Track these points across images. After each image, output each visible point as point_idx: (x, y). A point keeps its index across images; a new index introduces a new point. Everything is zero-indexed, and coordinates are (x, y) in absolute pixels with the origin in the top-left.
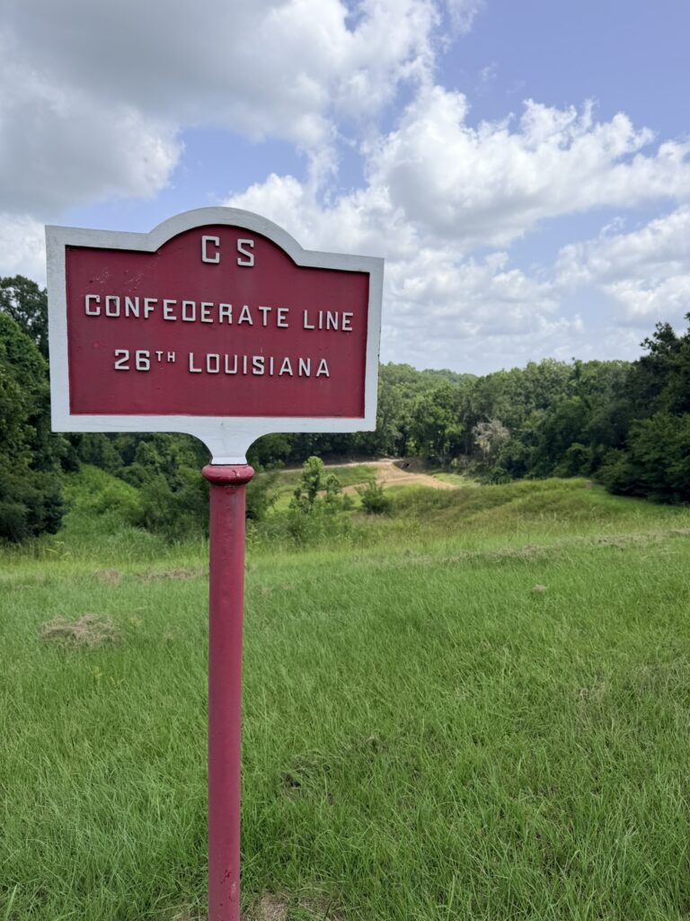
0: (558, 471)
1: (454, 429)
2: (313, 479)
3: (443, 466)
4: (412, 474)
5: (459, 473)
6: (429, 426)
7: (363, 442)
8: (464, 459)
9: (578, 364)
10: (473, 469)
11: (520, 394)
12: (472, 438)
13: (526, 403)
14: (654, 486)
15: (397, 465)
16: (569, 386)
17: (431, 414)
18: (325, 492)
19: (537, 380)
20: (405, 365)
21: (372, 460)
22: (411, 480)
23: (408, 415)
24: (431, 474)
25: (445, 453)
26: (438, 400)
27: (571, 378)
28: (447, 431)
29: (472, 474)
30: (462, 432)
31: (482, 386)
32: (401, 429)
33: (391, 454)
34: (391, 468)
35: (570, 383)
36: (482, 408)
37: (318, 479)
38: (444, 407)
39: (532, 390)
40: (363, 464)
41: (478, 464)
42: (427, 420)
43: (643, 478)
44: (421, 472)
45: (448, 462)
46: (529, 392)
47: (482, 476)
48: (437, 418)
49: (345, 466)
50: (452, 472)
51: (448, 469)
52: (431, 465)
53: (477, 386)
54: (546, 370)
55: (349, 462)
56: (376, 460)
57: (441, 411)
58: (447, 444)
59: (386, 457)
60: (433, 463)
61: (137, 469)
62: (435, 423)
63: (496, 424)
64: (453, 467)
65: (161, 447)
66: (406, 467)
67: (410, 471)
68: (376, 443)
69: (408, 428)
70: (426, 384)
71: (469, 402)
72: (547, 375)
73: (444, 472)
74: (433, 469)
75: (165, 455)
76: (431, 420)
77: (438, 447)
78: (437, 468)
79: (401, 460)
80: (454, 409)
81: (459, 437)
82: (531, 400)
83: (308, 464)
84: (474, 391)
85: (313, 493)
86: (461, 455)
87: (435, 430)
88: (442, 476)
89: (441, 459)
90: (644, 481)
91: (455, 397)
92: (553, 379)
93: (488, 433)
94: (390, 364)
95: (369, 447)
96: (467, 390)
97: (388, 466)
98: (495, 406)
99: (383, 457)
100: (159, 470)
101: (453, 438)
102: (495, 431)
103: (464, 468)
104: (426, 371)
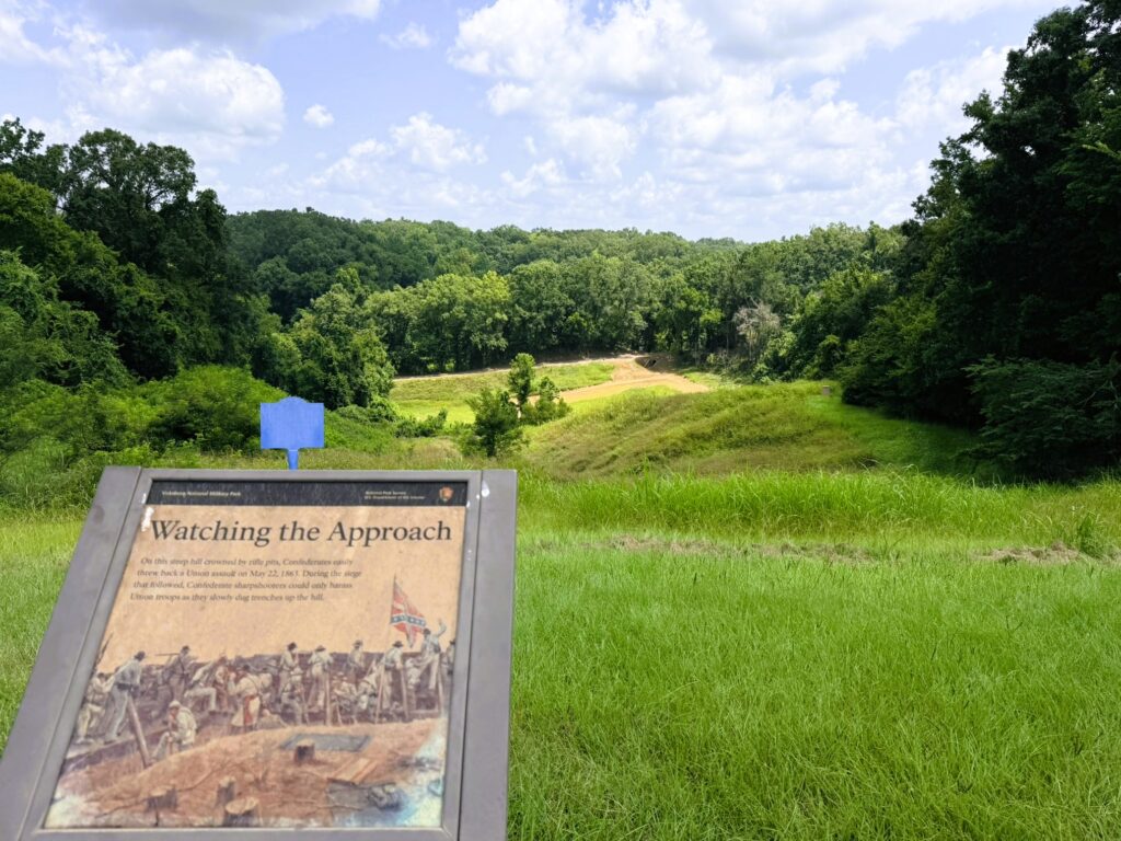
0: (808, 371)
1: (713, 315)
2: (521, 381)
3: (698, 363)
4: (658, 374)
5: (717, 372)
6: (680, 312)
7: (598, 334)
8: (723, 355)
9: (874, 229)
10: (735, 366)
11: (797, 270)
12: (733, 327)
13: (803, 283)
14: (883, 393)
15: (640, 362)
16: (861, 259)
17: (683, 298)
18: (538, 398)
19: (820, 252)
20: (669, 234)
21: (609, 356)
22: (656, 381)
23: (656, 299)
24: (681, 374)
25: (701, 346)
26: (693, 280)
27: (865, 249)
28: (701, 319)
29: (733, 373)
30: (722, 319)
31: (750, 260)
32: (647, 317)
33: (635, 348)
34: (631, 365)
35: (863, 254)
36: (749, 288)
37: (528, 381)
38: (699, 289)
39: (811, 264)
40: (597, 361)
41: (742, 360)
42: (677, 305)
43: (875, 384)
44: (669, 371)
45: (703, 358)
46: (809, 267)
47: (745, 375)
48: (689, 301)
49: (574, 364)
50: (707, 372)
51: (703, 366)
52: (683, 362)
53: (742, 260)
54: (832, 239)
55: (582, 359)
56: (616, 356)
57: (695, 294)
58: (704, 336)
59: (628, 352)
60: (685, 360)
61: (311, 368)
62: (687, 309)
63: (764, 310)
64: (709, 365)
65: (340, 341)
66: (651, 365)
67: (655, 370)
68: (614, 335)
69: (655, 315)
70: (692, 258)
71: (731, 280)
72: (834, 245)
73: (698, 371)
74: (685, 367)
75: (345, 351)
76: (683, 305)
77: (693, 339)
78: (691, 365)
79: (646, 355)
80: (713, 290)
81: (719, 326)
82: (811, 278)
83: (515, 363)
84: (739, 267)
85: (523, 398)
86: (720, 349)
87: (687, 318)
88: (695, 375)
89: (695, 355)
90: (875, 388)
91: (714, 276)
92: (841, 250)
93: (752, 321)
94: (648, 233)
95: (607, 340)
96: (729, 266)
97: (627, 364)
98: (765, 286)
99: (624, 352)
100: (337, 369)
101: (709, 326)
102: (762, 319)
103: (722, 366)
104: (702, 240)
